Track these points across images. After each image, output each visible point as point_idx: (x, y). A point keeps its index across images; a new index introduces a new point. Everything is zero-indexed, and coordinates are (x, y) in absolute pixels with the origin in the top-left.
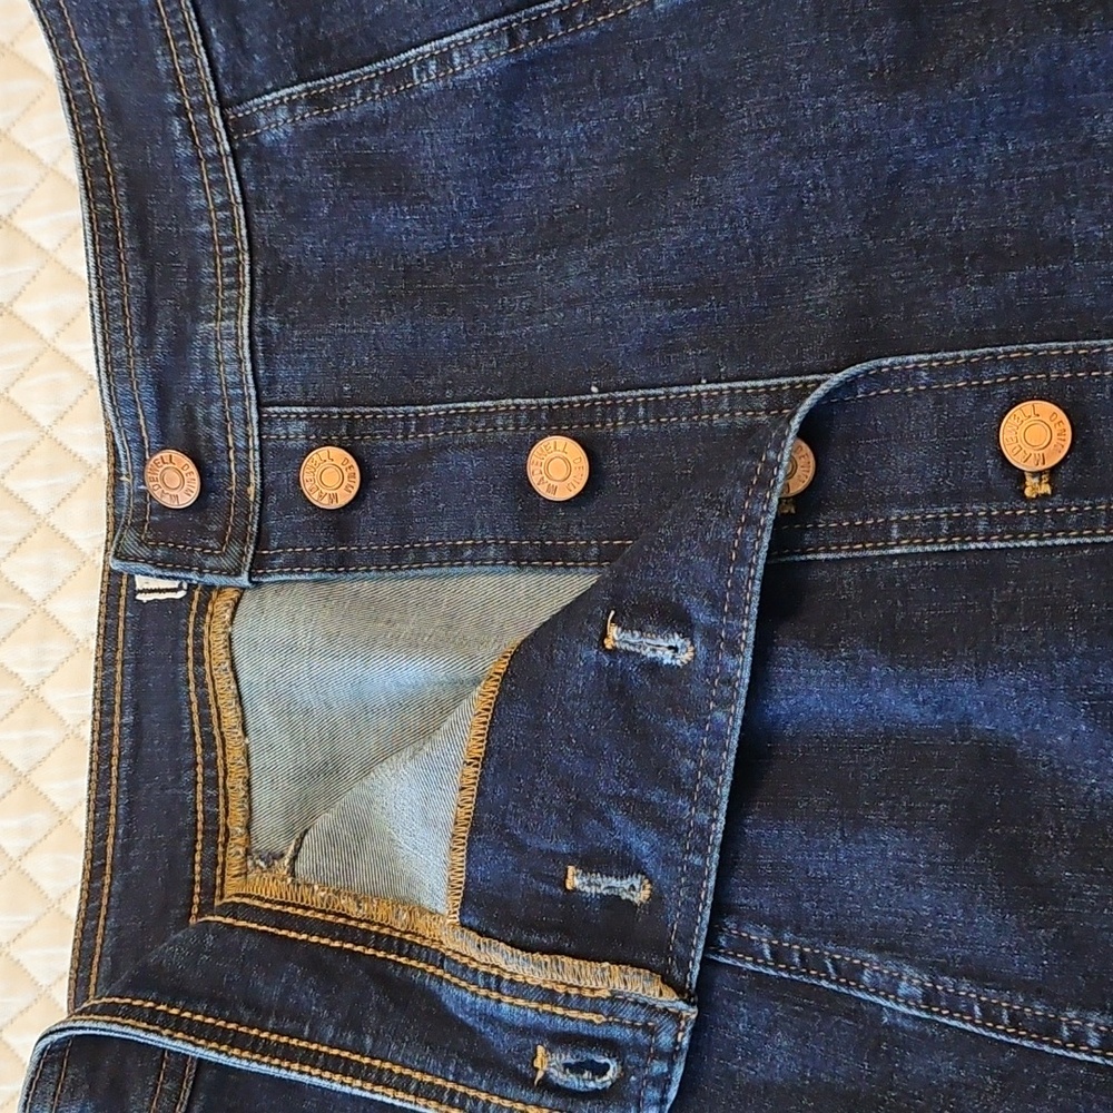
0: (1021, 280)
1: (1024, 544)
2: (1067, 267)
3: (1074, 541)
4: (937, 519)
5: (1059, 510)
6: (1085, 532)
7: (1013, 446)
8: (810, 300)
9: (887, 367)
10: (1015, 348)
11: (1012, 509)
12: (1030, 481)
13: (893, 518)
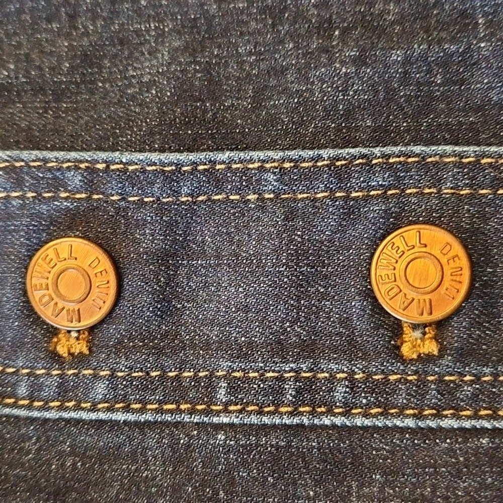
0: (407, 61)
1: (398, 423)
2: (468, 49)
3: (467, 424)
4: (281, 379)
5: (447, 378)
6: (483, 412)
7: (389, 286)
8: (133, 77)
9: (223, 162)
10: (396, 149)
11: (383, 372)
12: (410, 336)
13: (220, 373)
